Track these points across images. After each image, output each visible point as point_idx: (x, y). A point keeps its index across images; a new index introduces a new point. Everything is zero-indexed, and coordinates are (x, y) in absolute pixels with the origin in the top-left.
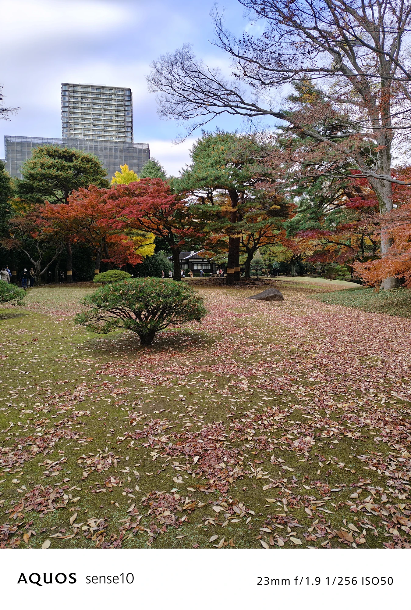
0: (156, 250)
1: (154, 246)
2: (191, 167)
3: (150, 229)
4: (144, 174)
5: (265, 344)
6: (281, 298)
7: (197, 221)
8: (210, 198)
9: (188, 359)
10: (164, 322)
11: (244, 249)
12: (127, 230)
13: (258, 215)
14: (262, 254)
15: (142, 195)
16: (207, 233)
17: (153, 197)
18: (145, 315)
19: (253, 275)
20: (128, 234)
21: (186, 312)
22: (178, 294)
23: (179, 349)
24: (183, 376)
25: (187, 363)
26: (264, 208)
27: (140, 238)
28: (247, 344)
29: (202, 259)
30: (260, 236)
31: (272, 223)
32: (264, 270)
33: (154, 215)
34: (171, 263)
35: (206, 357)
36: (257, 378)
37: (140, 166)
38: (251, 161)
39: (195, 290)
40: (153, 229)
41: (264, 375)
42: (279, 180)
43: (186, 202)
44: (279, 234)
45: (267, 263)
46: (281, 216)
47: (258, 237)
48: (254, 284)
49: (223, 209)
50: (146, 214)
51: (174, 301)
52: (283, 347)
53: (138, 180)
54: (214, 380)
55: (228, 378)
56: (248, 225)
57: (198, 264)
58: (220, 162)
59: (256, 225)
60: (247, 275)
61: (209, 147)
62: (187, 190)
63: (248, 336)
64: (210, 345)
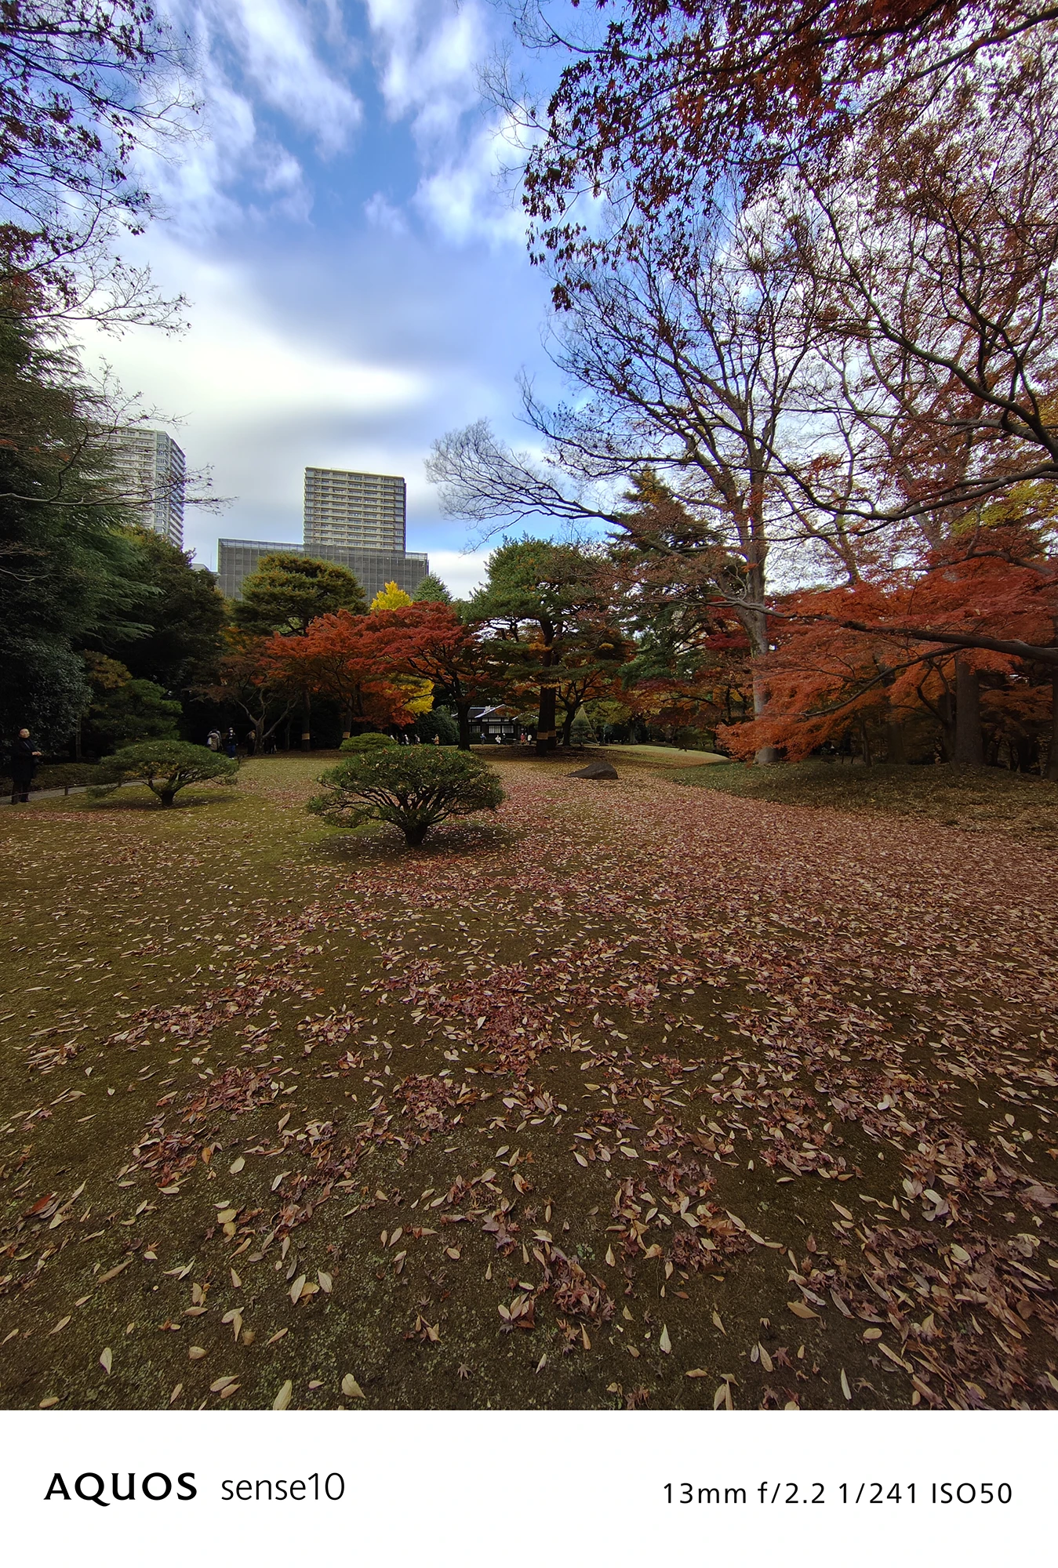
0: (435, 705)
1: (432, 698)
2: (487, 586)
3: (426, 675)
4: (419, 596)
5: (589, 844)
6: (613, 776)
7: (495, 663)
8: (514, 631)
9: (476, 867)
10: (442, 811)
11: (563, 704)
12: (392, 675)
13: (581, 657)
14: (587, 712)
15: (415, 625)
16: (509, 681)
17: (431, 628)
18: (413, 800)
19: (575, 741)
20: (393, 681)
21: (475, 796)
22: (462, 769)
23: (462, 851)
24: (467, 893)
25: (474, 873)
26: (591, 646)
27: (411, 687)
28: (564, 845)
29: (502, 719)
30: (585, 687)
31: (602, 669)
32: (590, 736)
33: (433, 654)
34: (456, 723)
35: (502, 863)
36: (576, 895)
37: (414, 584)
38: (573, 581)
39: (487, 763)
40: (431, 675)
41: (587, 891)
42: (611, 607)
43: (479, 637)
44: (612, 684)
45: (596, 724)
46: (614, 658)
47: (582, 687)
48: (575, 755)
49: (532, 646)
50: (420, 653)
51: (457, 779)
52: (615, 849)
53: (411, 604)
54: (513, 898)
55: (533, 896)
56: (568, 671)
57: (495, 725)
58: (528, 580)
59: (578, 671)
60: (566, 742)
61: (512, 559)
62: (482, 620)
63: (565, 832)
64: (509, 846)
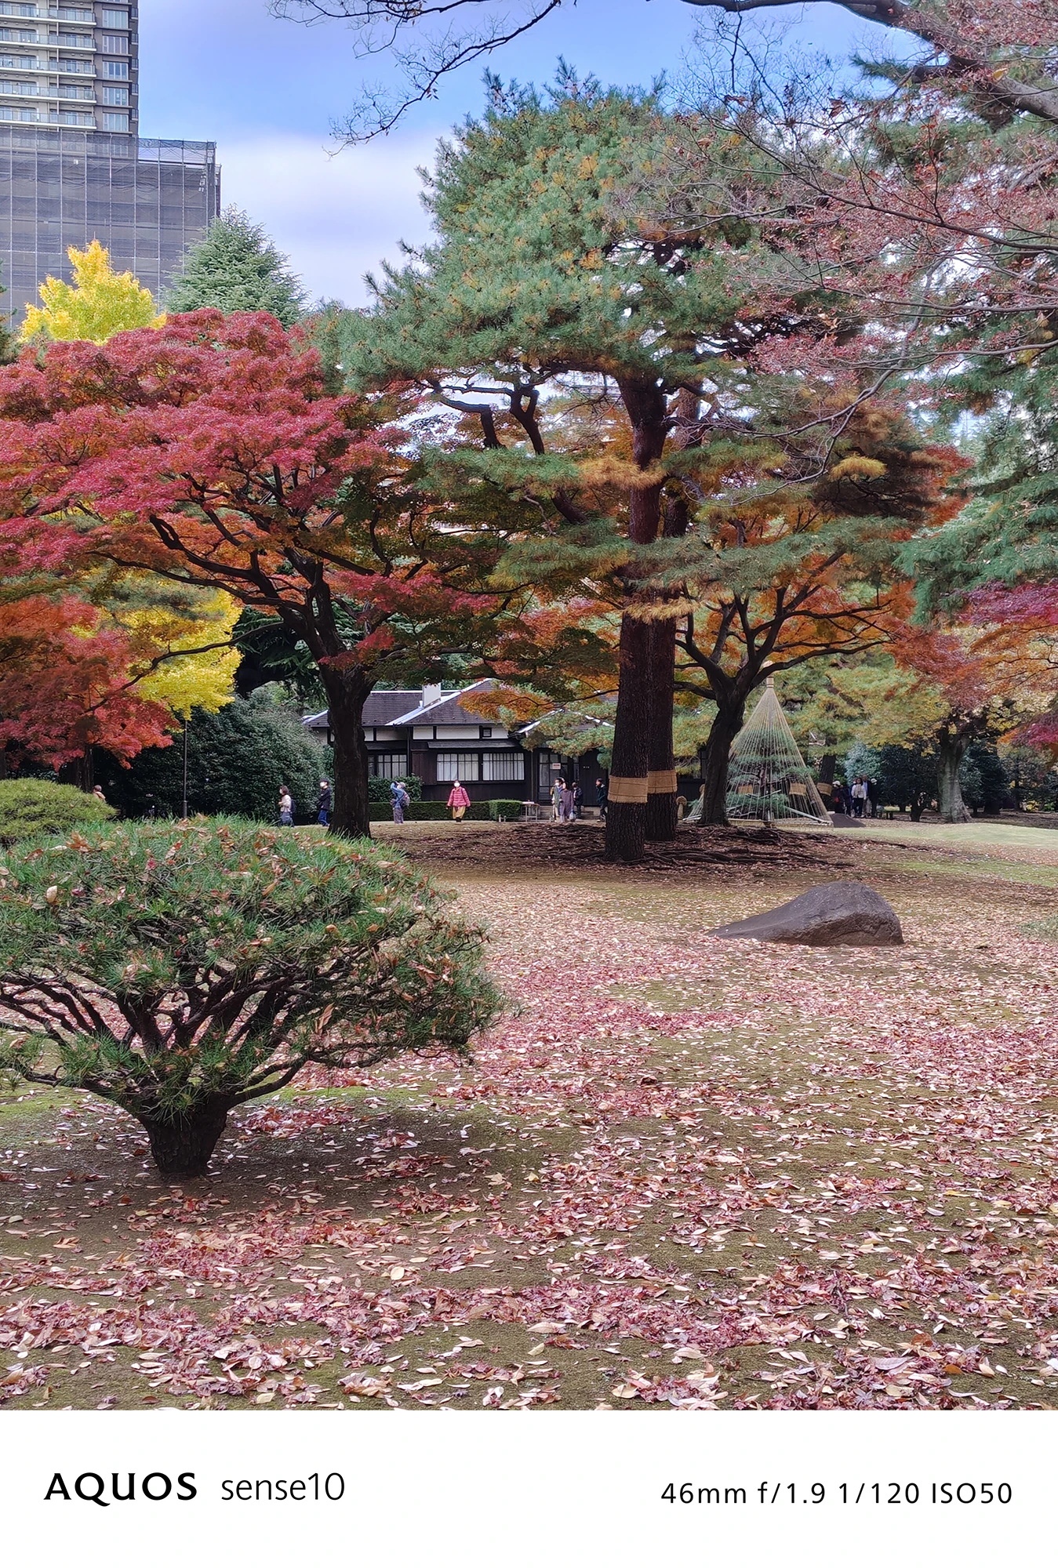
0: (246, 679)
1: (235, 657)
2: (429, 257)
3: (215, 573)
4: (189, 295)
5: (805, 1174)
6: (887, 933)
7: (457, 531)
8: (526, 417)
9: (403, 1252)
10: (279, 1056)
11: (700, 676)
12: (96, 575)
13: (768, 506)
14: (788, 704)
15: (176, 395)
16: (509, 594)
17: (231, 407)
18: (176, 1016)
19: (745, 812)
20: (98, 596)
21: (395, 1002)
22: (351, 905)
23: (352, 1197)
24: (373, 1347)
25: (397, 1273)
26: (804, 468)
27: (161, 616)
28: (714, 1176)
29: (484, 729)
30: (782, 614)
31: (841, 549)
32: (798, 790)
33: (239, 498)
34: (320, 747)
35: (495, 1241)
36: (766, 1358)
37: (169, 252)
38: (736, 234)
39: (437, 885)
40: (232, 573)
41: (804, 1343)
42: (874, 328)
43: (401, 437)
44: (877, 605)
45: (818, 751)
46: (887, 510)
47: (768, 617)
48: (746, 859)
49: (591, 471)
50: (197, 494)
51: (331, 942)
52: (900, 1192)
53: (159, 321)
54: (539, 1366)
55: (610, 1359)
56: (719, 558)
57: (459, 750)
58: (576, 235)
59: (757, 556)
60: (715, 813)
61: (520, 158)
62: (408, 376)
63: (716, 1134)
64: (517, 1179)
